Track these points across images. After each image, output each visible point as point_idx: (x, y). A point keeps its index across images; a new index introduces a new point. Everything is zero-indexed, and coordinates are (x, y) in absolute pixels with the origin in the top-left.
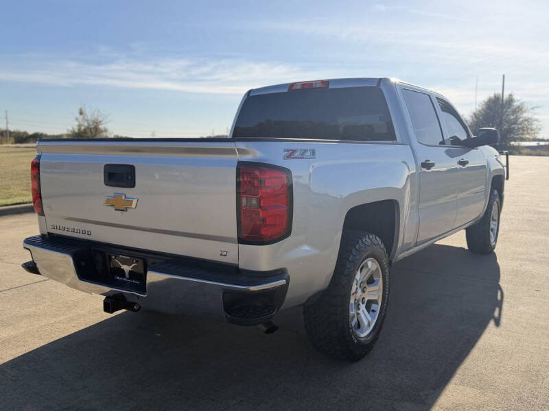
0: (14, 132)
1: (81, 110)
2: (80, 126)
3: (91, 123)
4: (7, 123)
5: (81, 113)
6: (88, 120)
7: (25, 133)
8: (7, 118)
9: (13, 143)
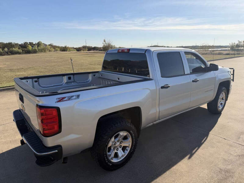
0: (88, 47)
1: (104, 40)
2: (104, 45)
3: (107, 44)
4: (86, 44)
5: (104, 41)
6: (106, 44)
7: (91, 47)
8: (86, 42)
9: (87, 51)
